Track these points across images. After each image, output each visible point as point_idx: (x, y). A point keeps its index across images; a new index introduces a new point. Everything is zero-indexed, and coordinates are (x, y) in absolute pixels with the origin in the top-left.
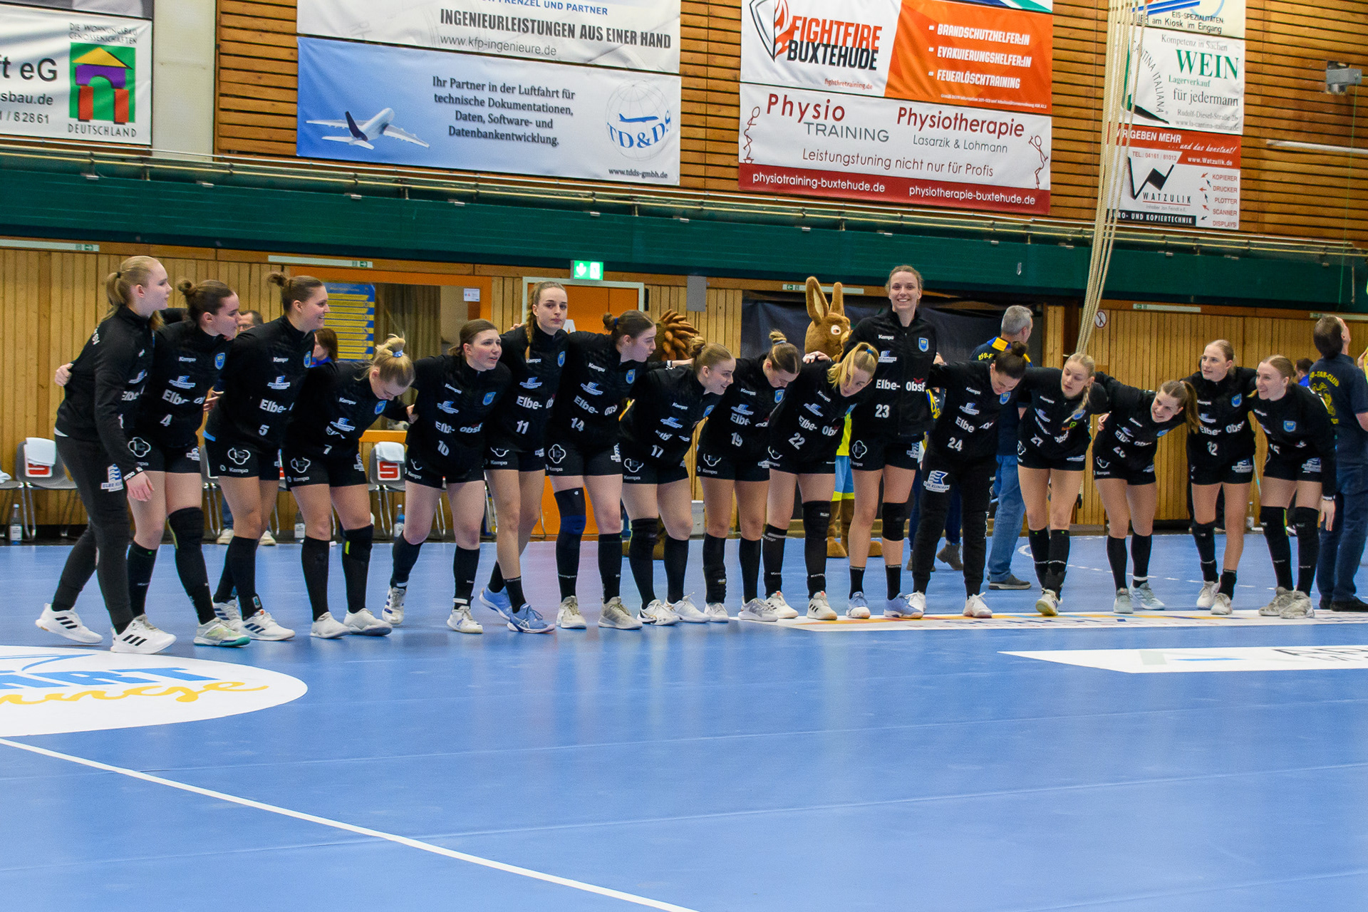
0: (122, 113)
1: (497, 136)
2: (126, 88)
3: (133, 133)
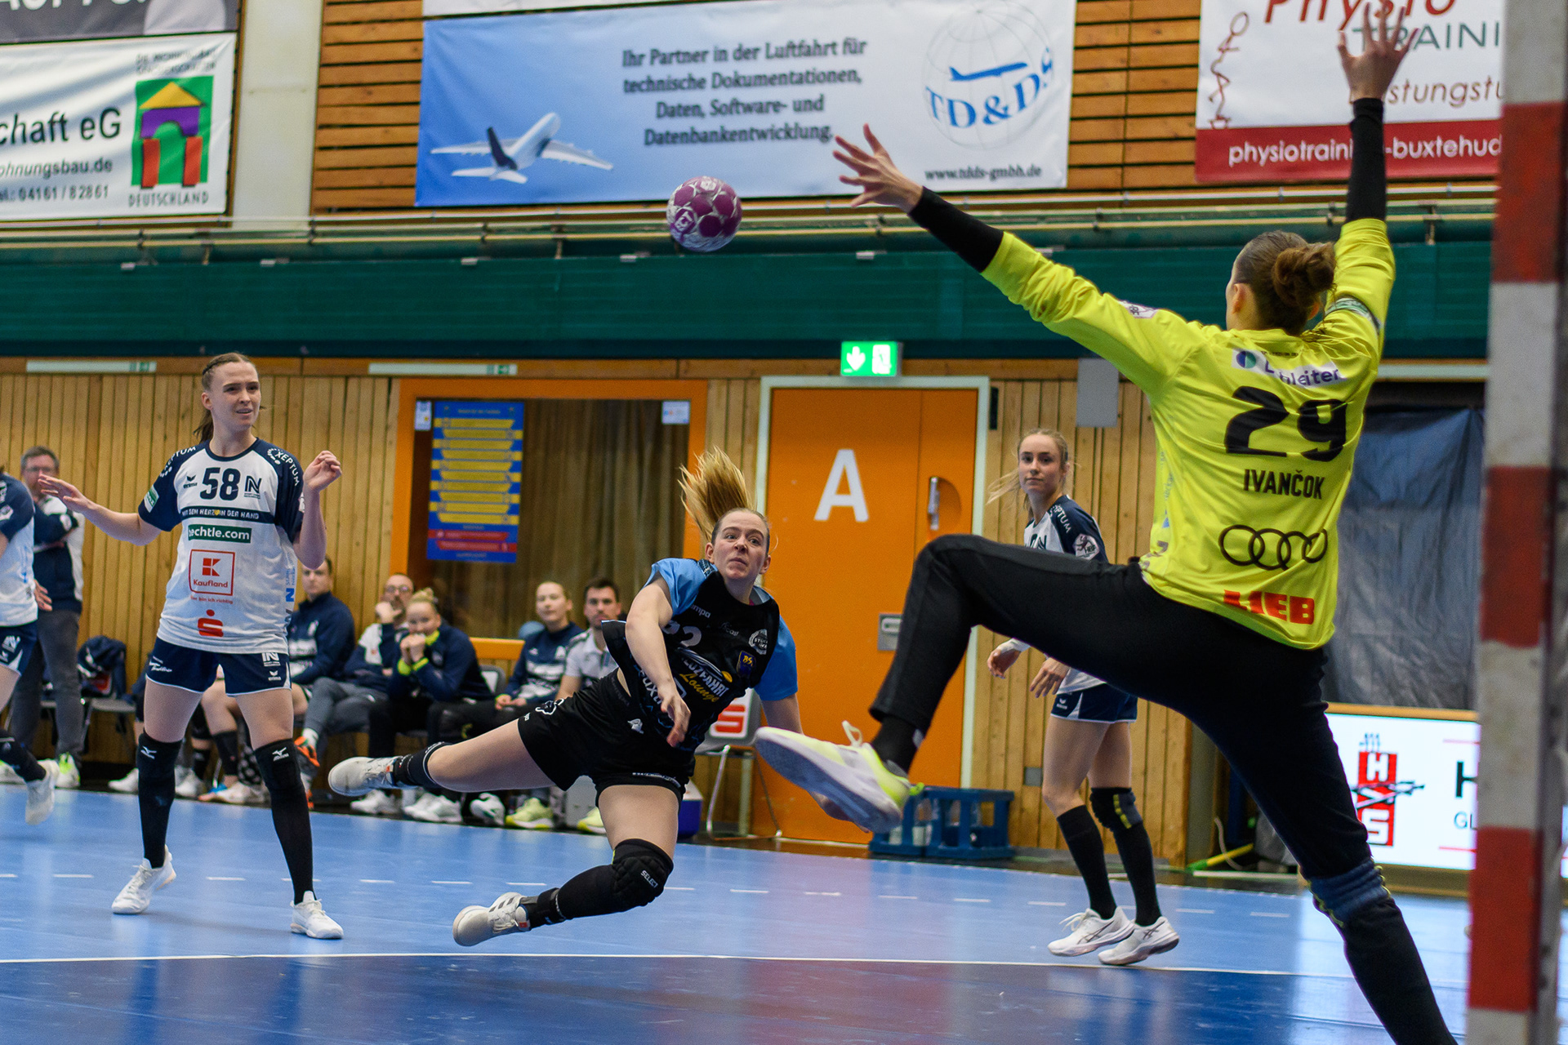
0: (191, 175)
1: (725, 136)
2: (200, 135)
3: (205, 198)
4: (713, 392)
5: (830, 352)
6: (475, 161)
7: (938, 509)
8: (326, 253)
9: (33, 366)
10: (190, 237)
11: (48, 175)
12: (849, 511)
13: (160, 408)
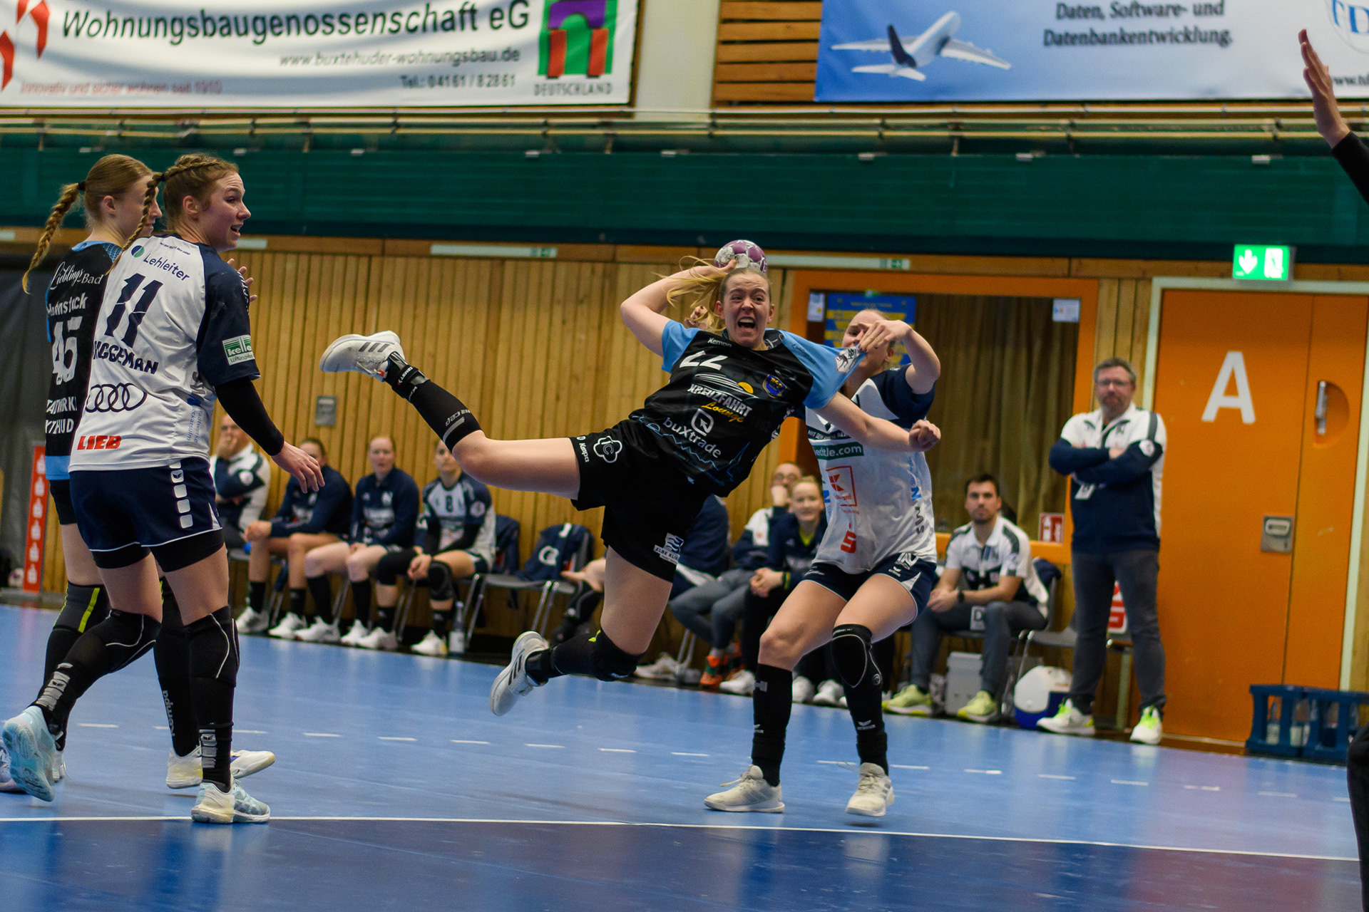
0: (597, 66)
1: (1124, 39)
2: (606, 27)
3: (608, 88)
4: (1104, 292)
5: (1222, 256)
6: (875, 58)
7: (1326, 414)
8: (725, 145)
9: (438, 249)
10: (593, 126)
11: (457, 63)
12: (1236, 413)
13: (560, 293)
